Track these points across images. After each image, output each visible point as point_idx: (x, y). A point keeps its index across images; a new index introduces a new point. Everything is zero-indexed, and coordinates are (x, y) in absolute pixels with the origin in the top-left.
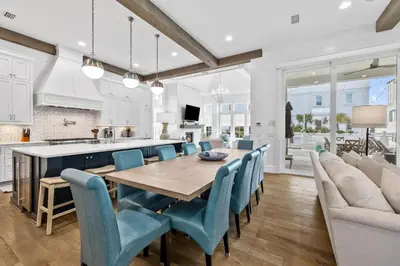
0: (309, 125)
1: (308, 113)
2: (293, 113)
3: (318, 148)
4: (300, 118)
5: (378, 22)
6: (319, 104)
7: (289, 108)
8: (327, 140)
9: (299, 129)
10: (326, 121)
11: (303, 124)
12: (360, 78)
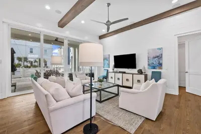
0: (26, 64)
1: (25, 56)
2: (16, 56)
3: (32, 76)
4: (20, 59)
5: (59, 23)
6: (31, 52)
7: (13, 52)
8: (37, 71)
9: (19, 65)
10: (35, 61)
11: (22, 63)
12: (51, 43)
